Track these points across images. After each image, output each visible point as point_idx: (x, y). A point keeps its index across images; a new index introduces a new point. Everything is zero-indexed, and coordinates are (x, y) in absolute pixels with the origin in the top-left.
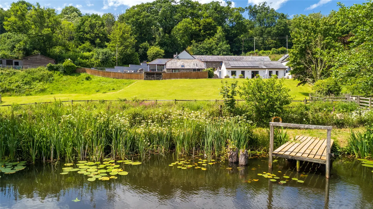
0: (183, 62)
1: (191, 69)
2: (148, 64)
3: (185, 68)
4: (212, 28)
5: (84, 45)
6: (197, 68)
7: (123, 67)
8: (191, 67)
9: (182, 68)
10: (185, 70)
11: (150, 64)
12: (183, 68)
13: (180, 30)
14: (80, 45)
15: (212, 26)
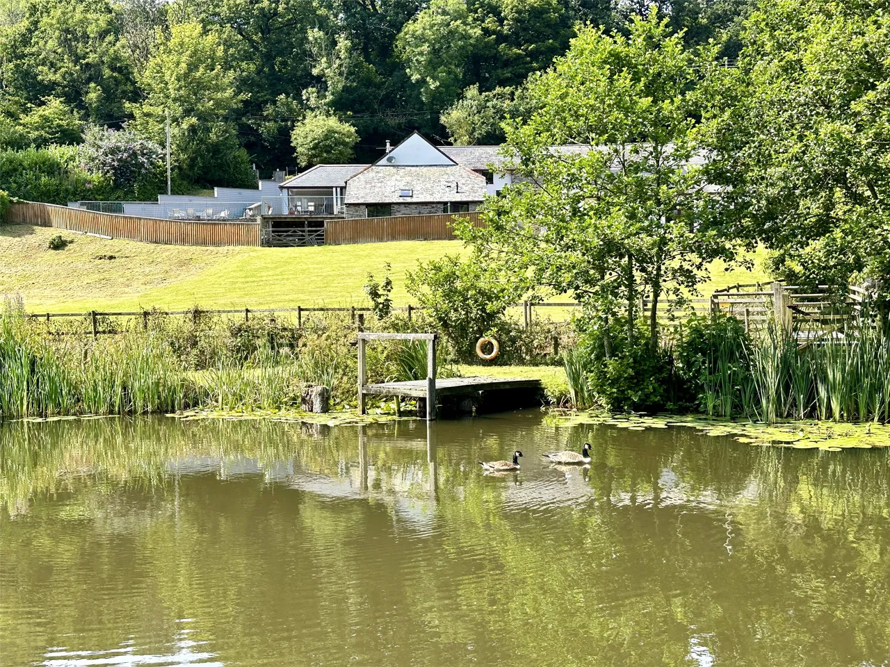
0: (408, 179)
1: (433, 203)
2: (282, 188)
3: (414, 200)
4: (549, 31)
5: (41, 111)
6: (458, 198)
7: (191, 198)
8: (437, 198)
9: (401, 200)
10: (413, 207)
11: (288, 188)
12: (409, 200)
13: (421, 39)
14: (26, 111)
15: (548, 24)
